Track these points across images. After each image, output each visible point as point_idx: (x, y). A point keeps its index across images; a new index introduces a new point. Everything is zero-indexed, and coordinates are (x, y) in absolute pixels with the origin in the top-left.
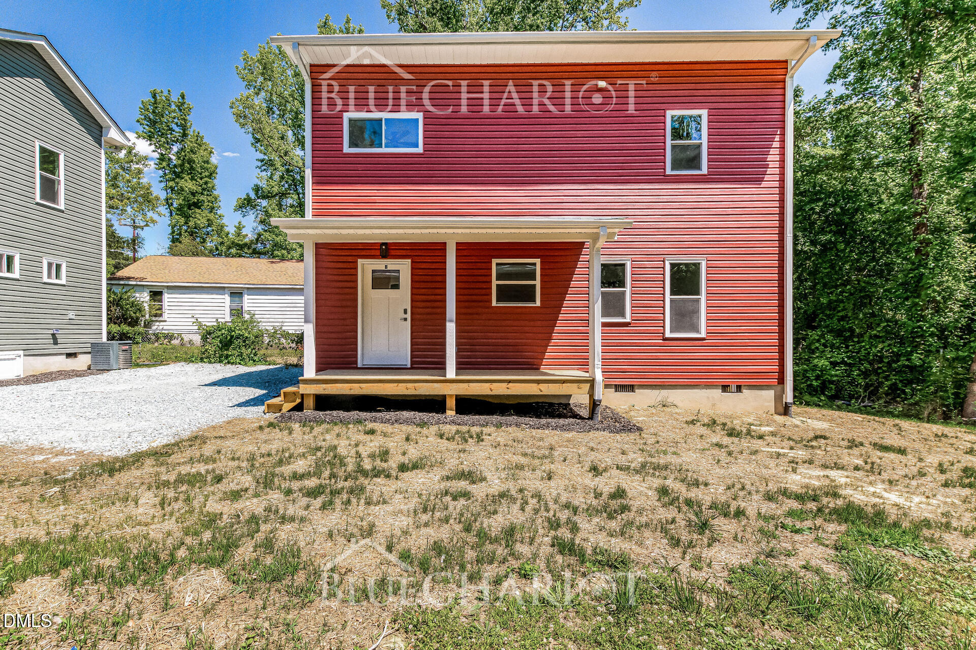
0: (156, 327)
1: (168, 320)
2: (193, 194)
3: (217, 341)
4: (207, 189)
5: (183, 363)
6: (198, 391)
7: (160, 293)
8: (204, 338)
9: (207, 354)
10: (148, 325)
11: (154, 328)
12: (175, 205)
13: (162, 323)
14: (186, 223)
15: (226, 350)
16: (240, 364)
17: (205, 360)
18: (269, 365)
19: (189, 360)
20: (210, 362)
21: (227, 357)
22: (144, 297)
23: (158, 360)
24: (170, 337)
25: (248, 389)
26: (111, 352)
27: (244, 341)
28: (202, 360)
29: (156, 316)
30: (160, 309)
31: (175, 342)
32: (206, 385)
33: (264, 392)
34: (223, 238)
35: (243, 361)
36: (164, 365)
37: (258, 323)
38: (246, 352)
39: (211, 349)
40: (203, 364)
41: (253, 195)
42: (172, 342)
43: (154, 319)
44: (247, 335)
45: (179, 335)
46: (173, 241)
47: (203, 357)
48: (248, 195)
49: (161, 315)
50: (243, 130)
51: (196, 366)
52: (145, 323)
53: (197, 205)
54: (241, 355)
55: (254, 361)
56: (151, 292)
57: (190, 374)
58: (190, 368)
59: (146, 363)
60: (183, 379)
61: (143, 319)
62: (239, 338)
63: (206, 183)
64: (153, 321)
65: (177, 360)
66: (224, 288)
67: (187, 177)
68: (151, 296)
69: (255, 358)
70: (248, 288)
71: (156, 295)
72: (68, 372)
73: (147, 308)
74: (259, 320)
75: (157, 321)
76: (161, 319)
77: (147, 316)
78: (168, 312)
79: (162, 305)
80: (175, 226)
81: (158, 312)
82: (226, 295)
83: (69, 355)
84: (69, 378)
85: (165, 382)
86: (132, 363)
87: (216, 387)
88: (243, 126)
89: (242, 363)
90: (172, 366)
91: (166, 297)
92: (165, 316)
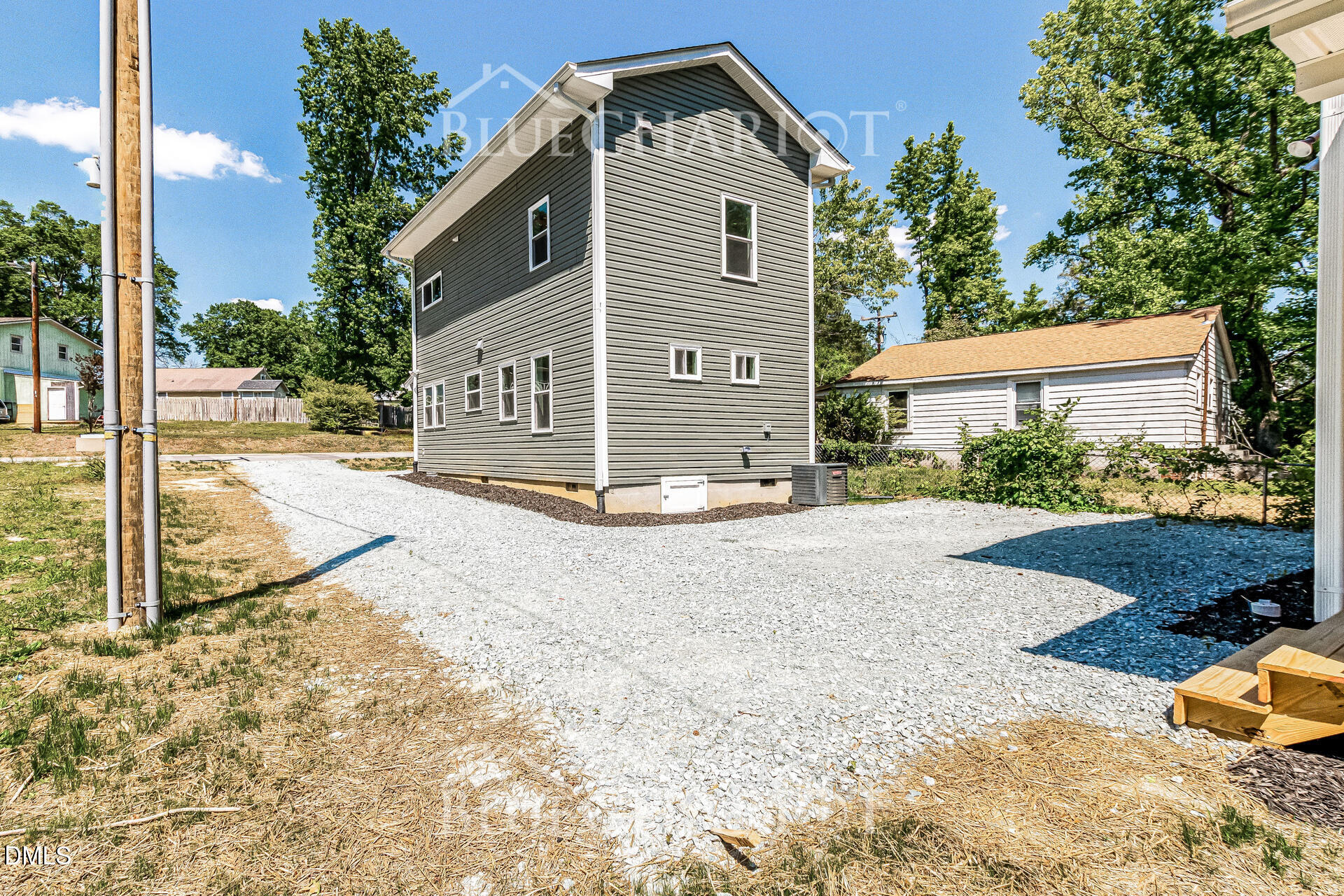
0: (898, 444)
1: (914, 431)
2: (959, 258)
3: (990, 464)
4: (980, 247)
5: (929, 499)
6: (947, 571)
7: (905, 393)
8: (968, 459)
9: (972, 486)
10: (888, 439)
11: (896, 444)
12: (933, 279)
13: (906, 437)
14: (949, 300)
15: (1010, 480)
16: (1039, 506)
17: (969, 496)
18: (1111, 512)
19: (941, 494)
20: (979, 501)
21: (1011, 492)
22: (881, 403)
23: (889, 493)
24: (917, 456)
25: (1071, 581)
26: (817, 480)
27: (1049, 465)
28: (963, 495)
29: (898, 426)
30: (904, 417)
31: (925, 463)
32: (965, 557)
33: (1129, 600)
34: (1003, 313)
35: (1045, 499)
36: (898, 501)
37: (1073, 431)
38: (1052, 483)
39: (979, 476)
40: (965, 503)
41: (1059, 232)
42: (921, 463)
43: (895, 431)
44: (1054, 451)
45: (932, 454)
46: (928, 327)
47: (966, 491)
48: (1050, 235)
49: (905, 425)
50: (1044, 126)
51: (953, 505)
52: (883, 437)
53: (964, 273)
54: (1042, 489)
55: (1072, 504)
56: (891, 394)
57: (938, 522)
58: (941, 509)
59: (873, 495)
60: (922, 533)
61: (881, 431)
62: (1038, 459)
63: (979, 240)
64: (893, 434)
65: (922, 492)
66: (1007, 377)
67: (951, 238)
68: (891, 400)
69: (1076, 498)
70: (1050, 374)
71: (899, 398)
72: (761, 505)
73: (886, 416)
74: (1075, 427)
75: (900, 434)
76: (905, 431)
77: (887, 427)
78: (914, 420)
79: (905, 412)
80: (932, 307)
81: (900, 421)
82: (1010, 390)
83: (765, 482)
84: (759, 515)
85: (890, 537)
86: (849, 497)
87: (989, 566)
88: (1042, 119)
89: (1044, 505)
90: (910, 503)
91: (912, 399)
92: (911, 427)
